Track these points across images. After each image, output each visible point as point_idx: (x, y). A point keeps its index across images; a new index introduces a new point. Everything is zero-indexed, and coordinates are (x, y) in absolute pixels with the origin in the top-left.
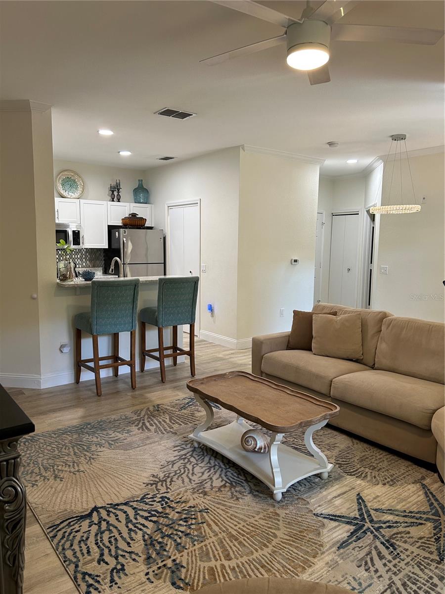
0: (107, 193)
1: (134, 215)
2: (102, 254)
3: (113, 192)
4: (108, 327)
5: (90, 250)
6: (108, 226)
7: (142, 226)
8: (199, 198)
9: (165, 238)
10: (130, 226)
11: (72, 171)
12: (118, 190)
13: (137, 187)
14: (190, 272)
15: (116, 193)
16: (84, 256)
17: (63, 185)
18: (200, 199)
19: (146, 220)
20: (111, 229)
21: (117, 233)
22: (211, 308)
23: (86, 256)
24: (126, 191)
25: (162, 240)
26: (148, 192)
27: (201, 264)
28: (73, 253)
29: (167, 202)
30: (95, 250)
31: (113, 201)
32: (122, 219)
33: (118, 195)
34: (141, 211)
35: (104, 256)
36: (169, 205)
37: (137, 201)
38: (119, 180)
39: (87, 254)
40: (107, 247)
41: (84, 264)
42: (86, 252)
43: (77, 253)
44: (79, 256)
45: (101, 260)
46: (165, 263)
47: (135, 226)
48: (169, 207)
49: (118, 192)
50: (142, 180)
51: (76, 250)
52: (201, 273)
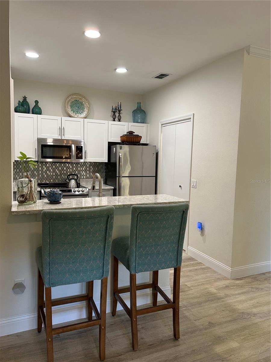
0: (110, 115)
1: (131, 133)
2: (104, 167)
3: (114, 112)
4: (67, 275)
5: (93, 164)
6: (108, 142)
7: (137, 143)
8: (192, 113)
9: (157, 154)
10: (127, 143)
11: (80, 95)
12: (119, 111)
13: (136, 109)
14: (180, 186)
15: (117, 115)
16: (88, 169)
17: (71, 106)
18: (194, 114)
19: (141, 137)
20: (111, 145)
21: (114, 149)
22: (201, 227)
23: (90, 169)
24: (126, 113)
25: (155, 155)
26: (145, 113)
27: (192, 180)
28: (79, 166)
29: (161, 121)
30: (98, 164)
31: (114, 120)
32: (121, 137)
33: (119, 116)
34: (138, 129)
35: (105, 169)
36: (162, 123)
37: (135, 121)
38: (121, 103)
39: (91, 167)
40: (107, 161)
41: (88, 175)
42: (90, 165)
43: (82, 166)
44: (84, 169)
45: (103, 172)
46: (156, 176)
47: (131, 142)
48: (162, 125)
49: (119, 113)
50: (140, 103)
51: (81, 163)
52: (191, 188)
